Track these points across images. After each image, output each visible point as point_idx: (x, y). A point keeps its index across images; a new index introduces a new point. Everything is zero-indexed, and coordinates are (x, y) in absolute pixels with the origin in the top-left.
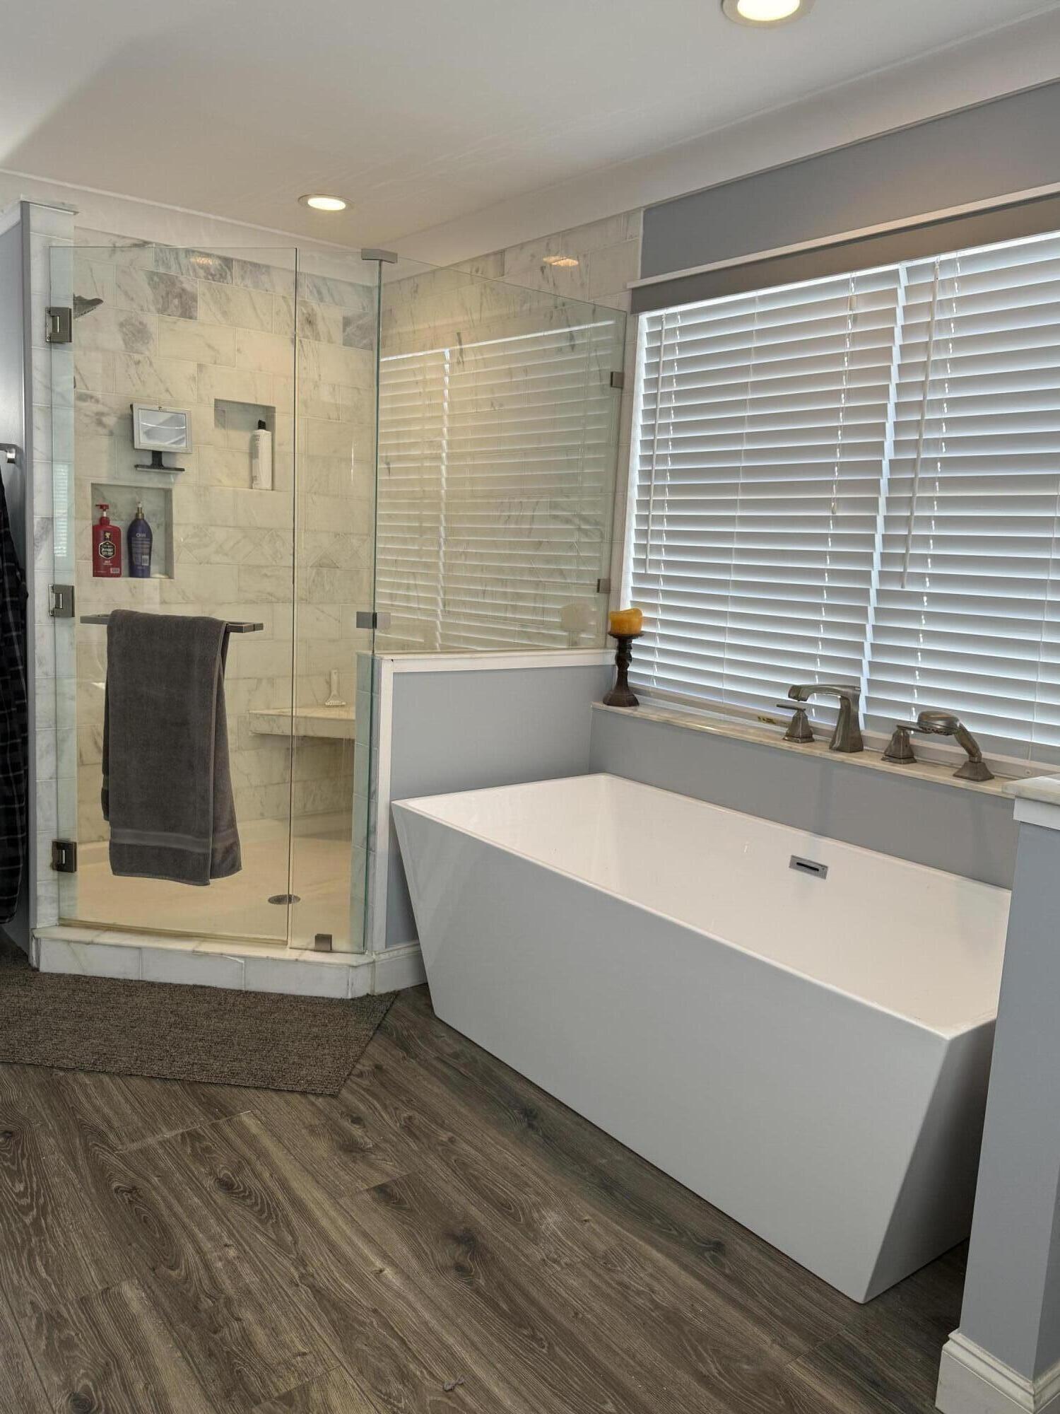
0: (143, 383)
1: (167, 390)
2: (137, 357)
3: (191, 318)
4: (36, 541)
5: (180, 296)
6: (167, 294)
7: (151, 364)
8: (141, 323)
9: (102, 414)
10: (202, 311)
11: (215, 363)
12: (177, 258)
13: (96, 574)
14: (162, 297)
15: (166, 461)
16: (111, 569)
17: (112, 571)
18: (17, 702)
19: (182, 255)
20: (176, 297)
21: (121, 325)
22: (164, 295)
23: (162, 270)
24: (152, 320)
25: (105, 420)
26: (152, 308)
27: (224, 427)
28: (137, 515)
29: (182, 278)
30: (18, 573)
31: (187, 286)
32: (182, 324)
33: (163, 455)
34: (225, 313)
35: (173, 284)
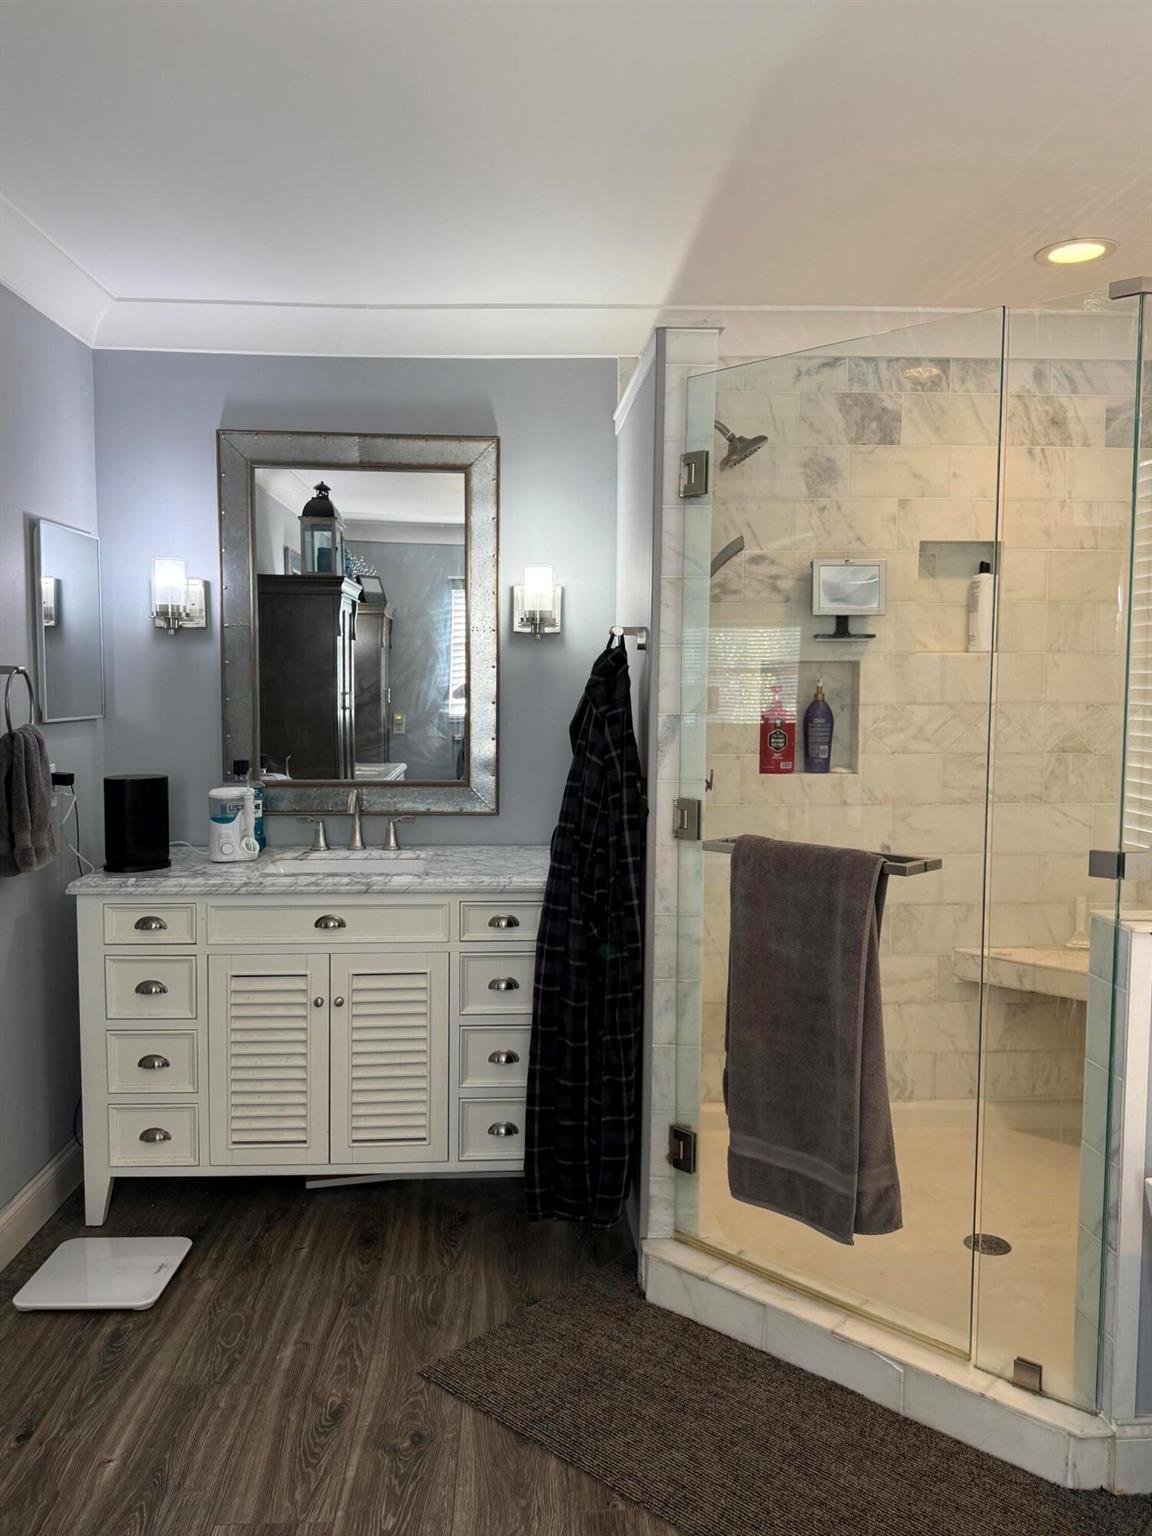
0: (828, 532)
1: (859, 539)
2: (823, 502)
3: (892, 443)
4: (660, 745)
5: (879, 418)
6: (863, 418)
7: (839, 508)
8: (829, 460)
9: (776, 577)
10: (907, 434)
11: (923, 495)
12: (876, 372)
13: (763, 770)
14: (856, 422)
15: (853, 628)
16: (782, 764)
17: (782, 765)
18: (630, 946)
19: (883, 365)
20: (874, 419)
21: (805, 465)
22: (859, 420)
23: (856, 389)
24: (843, 455)
25: (781, 584)
26: (843, 438)
27: (933, 577)
28: (816, 695)
29: (882, 395)
30: (639, 785)
31: (888, 404)
32: (884, 453)
33: (850, 618)
34: (937, 430)
35: (871, 404)
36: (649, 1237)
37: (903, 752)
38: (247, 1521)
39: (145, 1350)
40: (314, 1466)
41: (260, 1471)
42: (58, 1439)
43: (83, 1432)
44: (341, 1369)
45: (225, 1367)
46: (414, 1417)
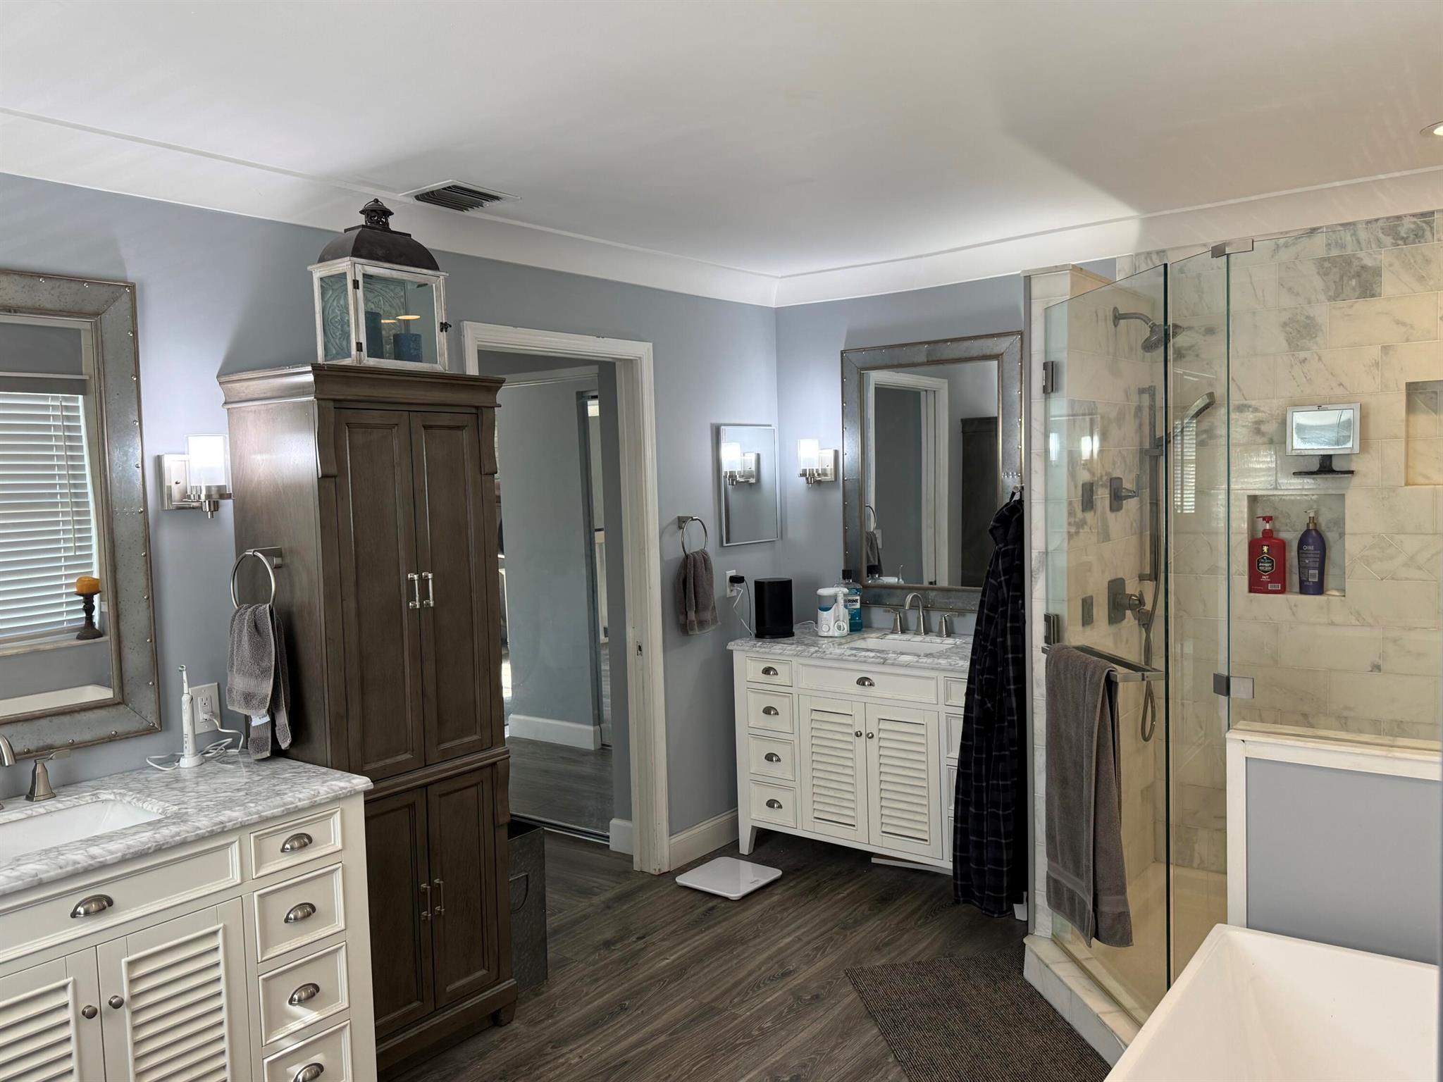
0: (1310, 381)
1: (1341, 384)
2: (1302, 355)
3: (1373, 296)
4: (1033, 574)
5: (1358, 275)
6: (1341, 278)
7: (1320, 359)
8: (1308, 317)
9: (1259, 422)
10: (1388, 286)
11: (1407, 340)
12: (1355, 234)
13: (1251, 590)
14: (1335, 282)
15: (1336, 465)
16: (1269, 585)
17: (1270, 587)
19: (1361, 227)
20: (1354, 277)
21: (1285, 324)
22: (1338, 280)
23: (1335, 253)
24: (1322, 312)
25: (1264, 428)
26: (1323, 298)
28: (1308, 525)
29: (1361, 254)
31: (1368, 262)
32: (1362, 306)
33: (1333, 458)
34: (1421, 279)
35: (1349, 264)
36: (1036, 933)
37: (1393, 579)
38: (704, 1001)
39: (720, 918)
40: (754, 991)
41: (729, 984)
42: (654, 944)
43: (667, 944)
44: (808, 955)
45: (751, 937)
46: (824, 988)
